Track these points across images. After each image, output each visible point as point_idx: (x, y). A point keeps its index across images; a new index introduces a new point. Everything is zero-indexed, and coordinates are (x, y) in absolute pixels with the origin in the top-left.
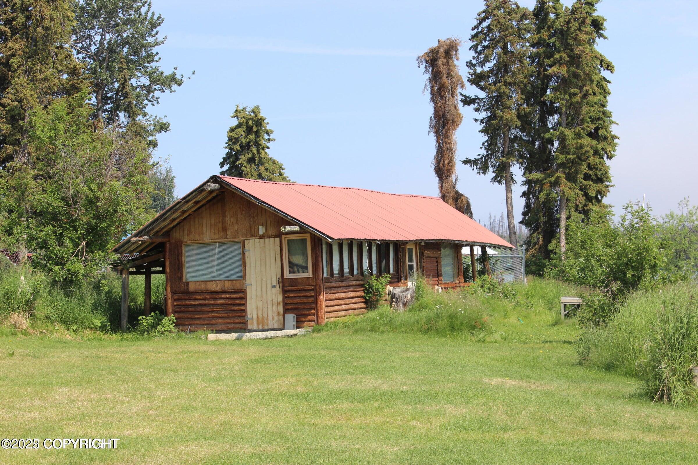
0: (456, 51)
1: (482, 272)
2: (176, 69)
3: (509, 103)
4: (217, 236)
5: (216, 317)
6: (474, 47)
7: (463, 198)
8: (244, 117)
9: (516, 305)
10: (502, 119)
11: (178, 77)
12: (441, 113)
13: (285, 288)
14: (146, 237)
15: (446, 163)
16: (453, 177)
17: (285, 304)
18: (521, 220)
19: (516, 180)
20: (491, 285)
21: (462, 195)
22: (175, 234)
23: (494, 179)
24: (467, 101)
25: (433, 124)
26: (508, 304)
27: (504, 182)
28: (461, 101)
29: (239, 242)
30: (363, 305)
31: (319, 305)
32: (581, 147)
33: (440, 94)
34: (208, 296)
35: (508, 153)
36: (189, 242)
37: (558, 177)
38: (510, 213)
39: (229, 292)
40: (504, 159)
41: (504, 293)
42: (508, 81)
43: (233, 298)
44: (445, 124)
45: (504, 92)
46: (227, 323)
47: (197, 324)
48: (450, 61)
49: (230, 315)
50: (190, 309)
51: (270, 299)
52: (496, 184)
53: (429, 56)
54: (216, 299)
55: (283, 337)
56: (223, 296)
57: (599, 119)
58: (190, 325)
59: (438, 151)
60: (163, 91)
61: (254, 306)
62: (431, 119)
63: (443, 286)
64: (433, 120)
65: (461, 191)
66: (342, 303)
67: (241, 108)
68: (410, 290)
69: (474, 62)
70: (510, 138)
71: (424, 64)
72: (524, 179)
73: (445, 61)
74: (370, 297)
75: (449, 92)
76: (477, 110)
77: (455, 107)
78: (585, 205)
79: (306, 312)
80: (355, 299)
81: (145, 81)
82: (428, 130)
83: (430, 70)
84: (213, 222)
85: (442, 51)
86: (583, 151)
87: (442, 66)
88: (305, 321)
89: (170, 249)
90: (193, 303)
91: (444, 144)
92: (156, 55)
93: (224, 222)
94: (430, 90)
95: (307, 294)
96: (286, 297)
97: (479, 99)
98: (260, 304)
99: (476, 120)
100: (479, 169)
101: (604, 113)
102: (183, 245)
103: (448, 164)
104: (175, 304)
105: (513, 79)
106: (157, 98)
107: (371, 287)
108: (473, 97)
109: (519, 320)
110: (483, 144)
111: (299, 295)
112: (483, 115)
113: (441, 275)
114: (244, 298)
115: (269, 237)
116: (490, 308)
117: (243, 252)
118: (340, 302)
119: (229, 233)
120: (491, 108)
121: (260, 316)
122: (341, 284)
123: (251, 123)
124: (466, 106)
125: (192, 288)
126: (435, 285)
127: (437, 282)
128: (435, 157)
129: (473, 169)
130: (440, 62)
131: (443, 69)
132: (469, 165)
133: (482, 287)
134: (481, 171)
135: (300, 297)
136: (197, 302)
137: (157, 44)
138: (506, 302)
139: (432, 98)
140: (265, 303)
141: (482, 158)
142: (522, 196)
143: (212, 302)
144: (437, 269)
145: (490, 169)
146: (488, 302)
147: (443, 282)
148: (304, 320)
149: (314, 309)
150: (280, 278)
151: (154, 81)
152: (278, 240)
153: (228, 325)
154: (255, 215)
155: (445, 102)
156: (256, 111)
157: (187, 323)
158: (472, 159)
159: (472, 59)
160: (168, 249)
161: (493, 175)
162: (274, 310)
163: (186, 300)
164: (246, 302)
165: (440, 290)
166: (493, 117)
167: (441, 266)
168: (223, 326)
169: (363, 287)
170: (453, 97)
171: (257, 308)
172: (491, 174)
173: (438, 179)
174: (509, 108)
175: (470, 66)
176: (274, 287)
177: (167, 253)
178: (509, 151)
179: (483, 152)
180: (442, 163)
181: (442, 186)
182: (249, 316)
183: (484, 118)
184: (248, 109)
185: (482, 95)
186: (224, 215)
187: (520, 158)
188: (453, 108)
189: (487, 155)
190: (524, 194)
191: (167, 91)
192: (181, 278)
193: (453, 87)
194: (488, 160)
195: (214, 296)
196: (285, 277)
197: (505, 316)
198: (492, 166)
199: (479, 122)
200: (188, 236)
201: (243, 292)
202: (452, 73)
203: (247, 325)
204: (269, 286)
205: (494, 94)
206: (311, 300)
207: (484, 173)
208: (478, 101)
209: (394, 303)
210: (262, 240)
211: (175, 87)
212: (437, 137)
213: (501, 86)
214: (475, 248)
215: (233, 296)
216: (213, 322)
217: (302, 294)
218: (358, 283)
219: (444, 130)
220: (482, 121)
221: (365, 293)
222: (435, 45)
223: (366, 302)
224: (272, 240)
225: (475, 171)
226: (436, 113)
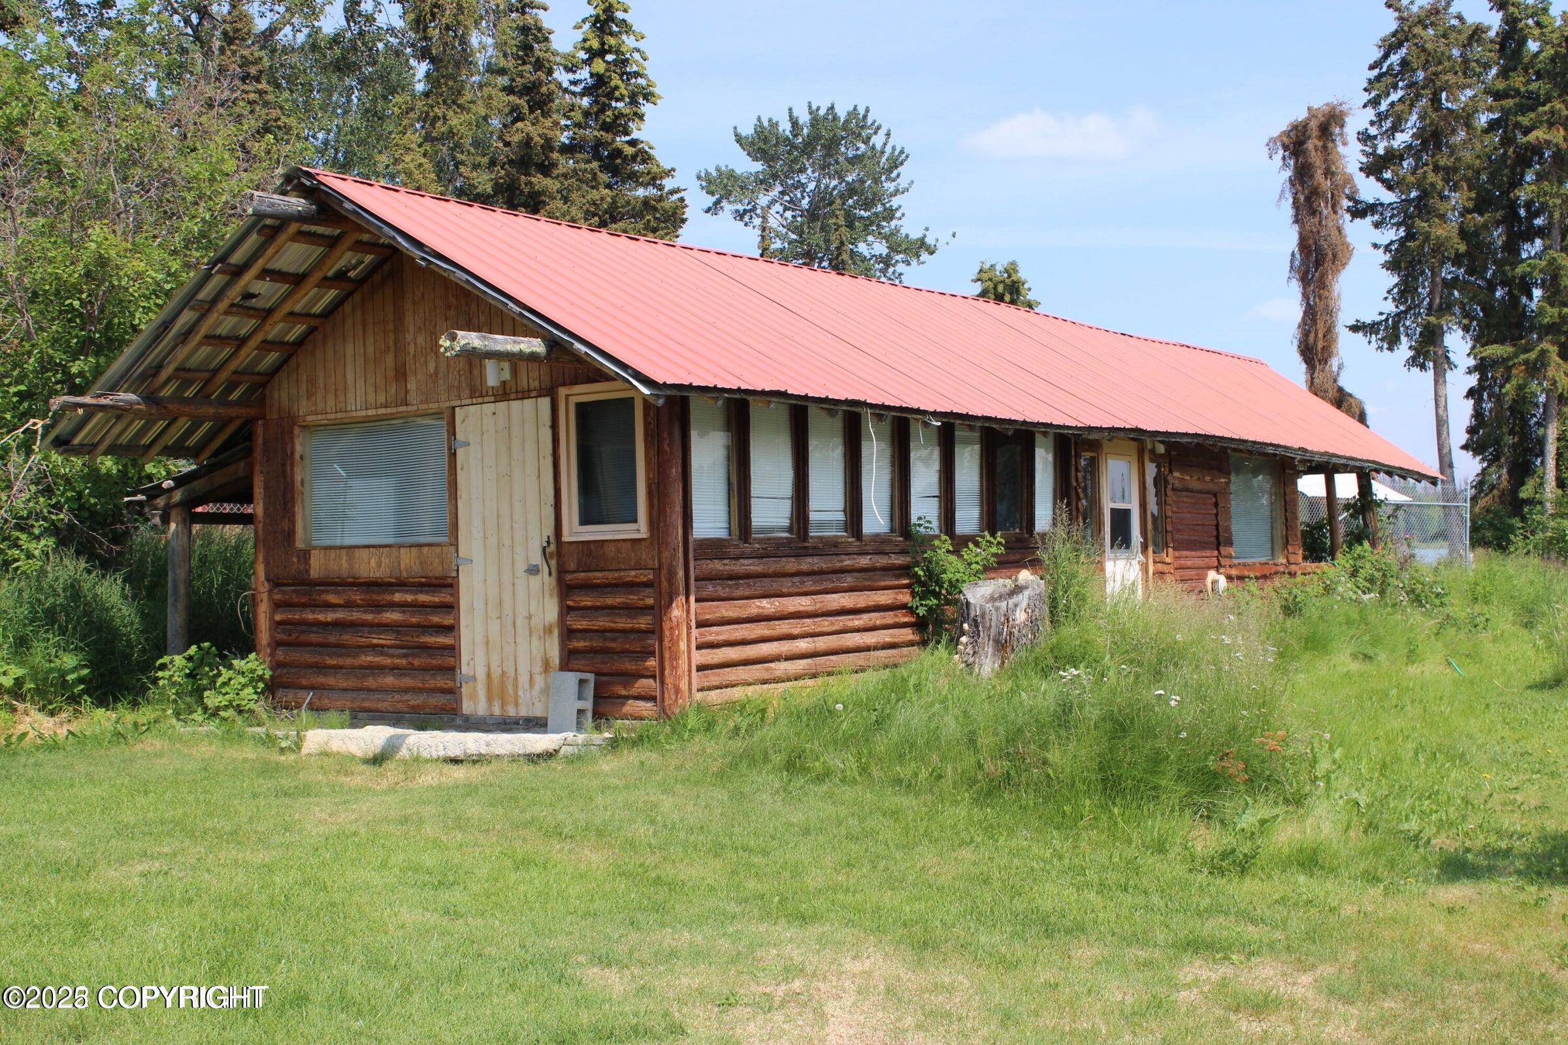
0: (1342, 126)
1: (1357, 538)
2: (927, 229)
3: (1442, 207)
4: (382, 399)
5: (381, 669)
6: (1375, 102)
7: (1351, 400)
8: (990, 279)
9: (1442, 626)
10: (1427, 237)
11: (930, 240)
12: (1311, 242)
13: (569, 577)
14: (131, 397)
15: (1320, 335)
16: (1334, 363)
17: (568, 634)
18: (1463, 442)
19: (1456, 363)
20: (1378, 570)
21: (1350, 395)
22: (276, 395)
23: (1413, 362)
24: (1360, 211)
25: (1297, 263)
26: (1421, 622)
27: (1431, 364)
28: (1348, 210)
29: (437, 415)
30: (907, 634)
31: (666, 642)
33: (1311, 207)
34: (358, 598)
35: (1440, 309)
36: (310, 418)
37: (1543, 353)
38: (1441, 424)
39: (413, 585)
40: (1432, 319)
41: (1413, 591)
42: (1441, 163)
43: (424, 606)
44: (1318, 263)
45: (1432, 185)
46: (406, 690)
47: (331, 689)
48: (1330, 145)
49: (416, 662)
50: (314, 638)
51: (522, 611)
52: (1415, 370)
53: (1288, 136)
54: (379, 607)
55: (514, 758)
56: (398, 597)
58: (312, 688)
59: (1305, 313)
60: (909, 264)
61: (479, 638)
62: (1293, 254)
63: (1234, 572)
64: (1298, 256)
65: (1348, 389)
66: (796, 631)
67: (987, 266)
68: (1026, 593)
69: (1373, 131)
70: (1444, 279)
71: (1281, 152)
72: (1472, 362)
73: (1320, 144)
74: (930, 610)
75: (1327, 203)
76: (1377, 225)
77: (1339, 230)
79: (629, 666)
80: (865, 616)
81: (881, 248)
82: (1287, 274)
83: (1292, 163)
84: (370, 350)
85: (1314, 124)
87: (1313, 153)
88: (628, 698)
89: (265, 442)
90: (321, 617)
91: (1317, 300)
92: (897, 209)
93: (399, 348)
94: (1291, 200)
95: (633, 599)
96: (570, 609)
97: (1382, 204)
98: (495, 627)
99: (1376, 246)
100: (1382, 340)
102: (297, 430)
103: (1324, 336)
104: (278, 617)
105: (1452, 160)
106: (900, 274)
107: (934, 576)
108: (1371, 201)
109: (1449, 664)
110: (1389, 292)
111: (609, 601)
112: (1390, 235)
113: (1230, 543)
114: (451, 607)
115: (523, 395)
116: (1366, 638)
117: (450, 448)
118: (783, 627)
119: (412, 385)
120: (1406, 222)
121: (496, 672)
122: (791, 565)
123: (1000, 288)
124: (1358, 221)
125: (317, 567)
126: (1209, 568)
127: (1214, 562)
128: (1299, 327)
129: (1370, 342)
130: (1310, 145)
131: (1316, 158)
132: (1361, 334)
133: (1354, 574)
134: (1386, 346)
135: (612, 608)
136: (330, 616)
137: (896, 192)
138: (1416, 616)
139: (1296, 215)
140: (510, 627)
141: (1387, 320)
142: (1467, 397)
143: (369, 617)
144: (1217, 526)
145: (1404, 339)
146: (1364, 619)
147: (1236, 561)
148: (624, 693)
149: (652, 653)
150: (552, 540)
151: (894, 248)
152: (545, 402)
153: (408, 697)
154: (482, 319)
155: (1320, 223)
156: (1011, 269)
157: (304, 682)
158: (1368, 321)
159: (1368, 126)
160: (260, 441)
161: (1411, 353)
162: (535, 652)
163: (304, 606)
164: (458, 619)
165: (1222, 582)
166: (1410, 236)
167: (1228, 517)
168: (397, 697)
169: (908, 576)
170: (1335, 212)
171: (487, 643)
172: (1404, 350)
173: (1304, 366)
174: (1442, 217)
175: (1365, 141)
176: (533, 570)
177: (258, 453)
178: (1441, 304)
179: (1390, 307)
180: (1312, 335)
181: (1312, 379)
182: (465, 669)
183: (1392, 242)
184: (999, 268)
185: (1389, 197)
186: (399, 326)
187: (1465, 317)
188: (1334, 232)
189: (1398, 315)
190: (1471, 393)
191: (914, 262)
192: (290, 535)
193: (1336, 192)
194: (1399, 322)
195: (375, 597)
196: (566, 538)
197: (1412, 656)
198: (1407, 335)
199: (1381, 250)
200: (309, 397)
201: (451, 586)
202: (1333, 168)
203: (459, 701)
204: (521, 567)
205: (1413, 194)
206: (643, 622)
207: (1390, 349)
208: (1380, 209)
209: (964, 639)
210: (502, 405)
211: (924, 256)
212: (1304, 288)
213: (1425, 172)
214: (1339, 478)
215: (423, 598)
216: (370, 682)
217: (618, 600)
218: (882, 561)
219: (1317, 275)
220: (1387, 248)
221: (913, 595)
222: (1302, 115)
223: (920, 625)
224: (528, 403)
225: (1374, 345)
226: (1303, 244)
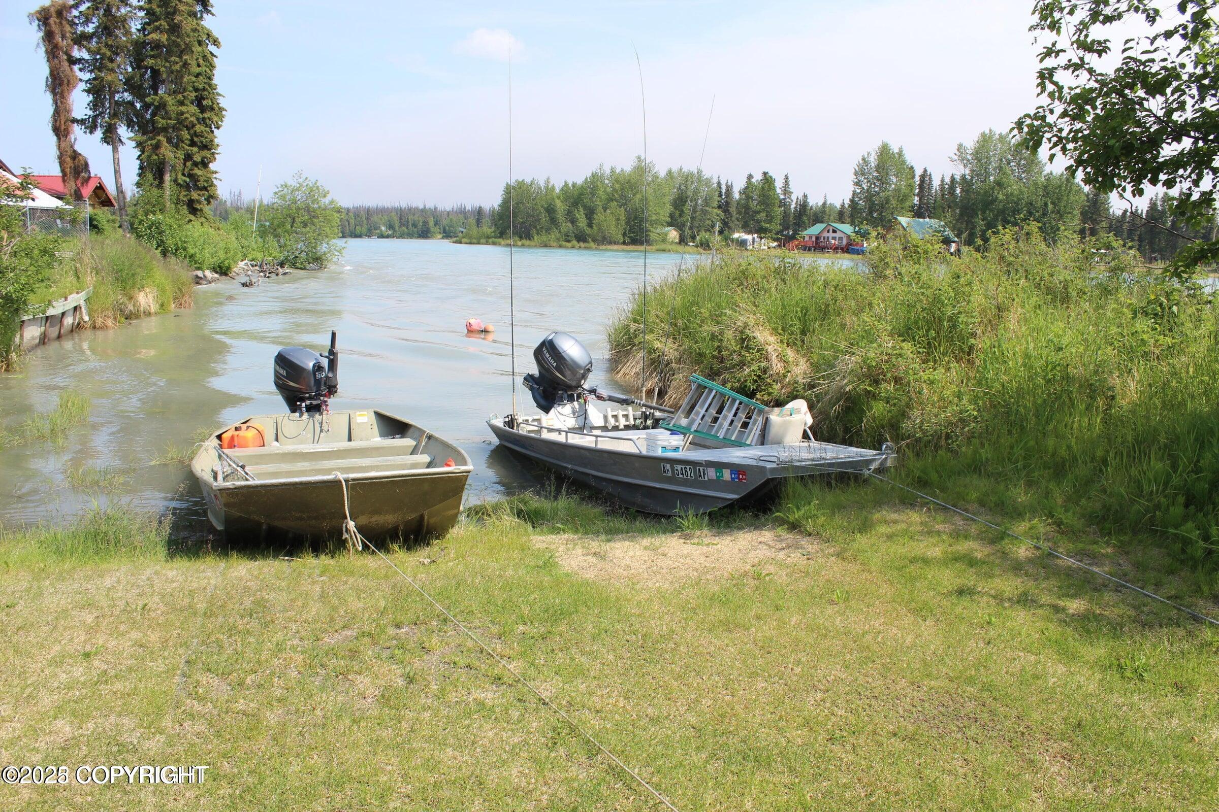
10: (107, 82)
12: (55, 73)
15: (62, 124)
16: (70, 138)
19: (125, 143)
21: (80, 154)
23: (102, 140)
25: (49, 83)
27: (112, 142)
32: (182, 113)
33: (55, 54)
35: (115, 116)
37: (159, 141)
40: (111, 120)
44: (60, 85)
48: (64, 22)
53: (40, 14)
57: (204, 89)
59: (54, 110)
62: (47, 77)
64: (49, 79)
65: (79, 151)
71: (36, 22)
73: (57, 21)
76: (83, 70)
78: (191, 170)
82: (44, 89)
83: (43, 29)
85: (54, 10)
86: (183, 117)
87: (54, 25)
91: (60, 103)
97: (84, 60)
99: (83, 81)
100: (90, 128)
101: (210, 85)
103: (65, 123)
108: (78, 57)
110: (88, 105)
112: (88, 75)
120: (94, 70)
128: (52, 117)
129: (84, 129)
130: (52, 20)
131: (56, 28)
132: (79, 125)
134: (92, 131)
139: (47, 57)
141: (89, 118)
145: (98, 129)
155: (60, 63)
158: (82, 118)
161: (102, 136)
166: (96, 78)
172: (99, 133)
173: (55, 137)
178: (115, 114)
179: (90, 112)
180: (59, 122)
181: (60, 145)
183: (88, 79)
185: (86, 56)
188: (68, 69)
189: (94, 116)
194: (95, 120)
198: (100, 126)
208: (84, 62)
212: (54, 97)
219: (60, 91)
220: (87, 82)
225: (86, 131)
